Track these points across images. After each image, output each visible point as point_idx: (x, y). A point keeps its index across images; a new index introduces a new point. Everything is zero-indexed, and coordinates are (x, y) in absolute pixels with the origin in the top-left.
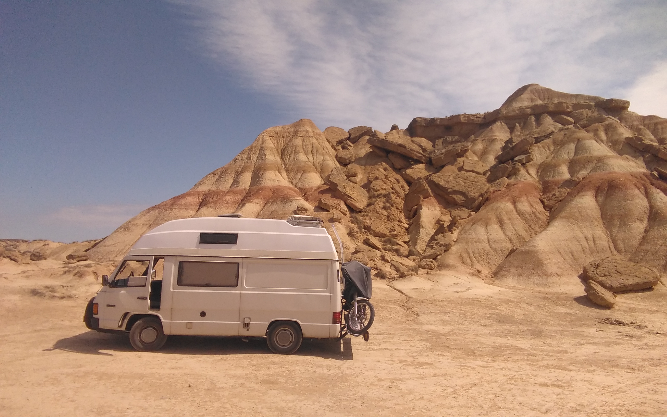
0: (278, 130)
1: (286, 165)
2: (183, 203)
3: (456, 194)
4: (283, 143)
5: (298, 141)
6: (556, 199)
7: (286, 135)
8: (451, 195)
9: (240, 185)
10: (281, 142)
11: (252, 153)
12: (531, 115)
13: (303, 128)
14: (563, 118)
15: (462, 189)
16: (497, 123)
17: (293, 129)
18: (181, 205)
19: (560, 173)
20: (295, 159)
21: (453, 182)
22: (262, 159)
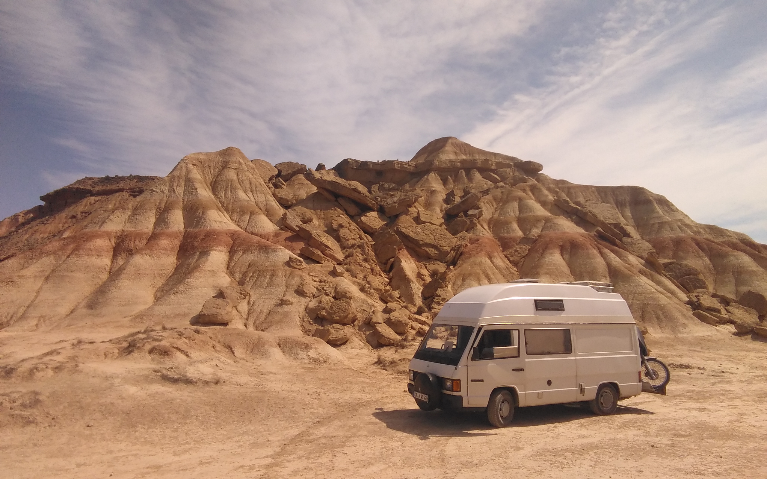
0: (201, 157)
1: (224, 203)
2: (92, 247)
3: (428, 247)
4: (211, 175)
5: (232, 174)
6: (520, 255)
7: (212, 165)
8: (423, 248)
9: (171, 226)
10: (208, 173)
11: (175, 184)
12: (461, 169)
13: (234, 159)
14: (491, 175)
15: (432, 242)
16: (431, 174)
17: (221, 159)
18: (90, 249)
19: (513, 230)
20: (234, 197)
21: (422, 234)
22: (192, 194)
